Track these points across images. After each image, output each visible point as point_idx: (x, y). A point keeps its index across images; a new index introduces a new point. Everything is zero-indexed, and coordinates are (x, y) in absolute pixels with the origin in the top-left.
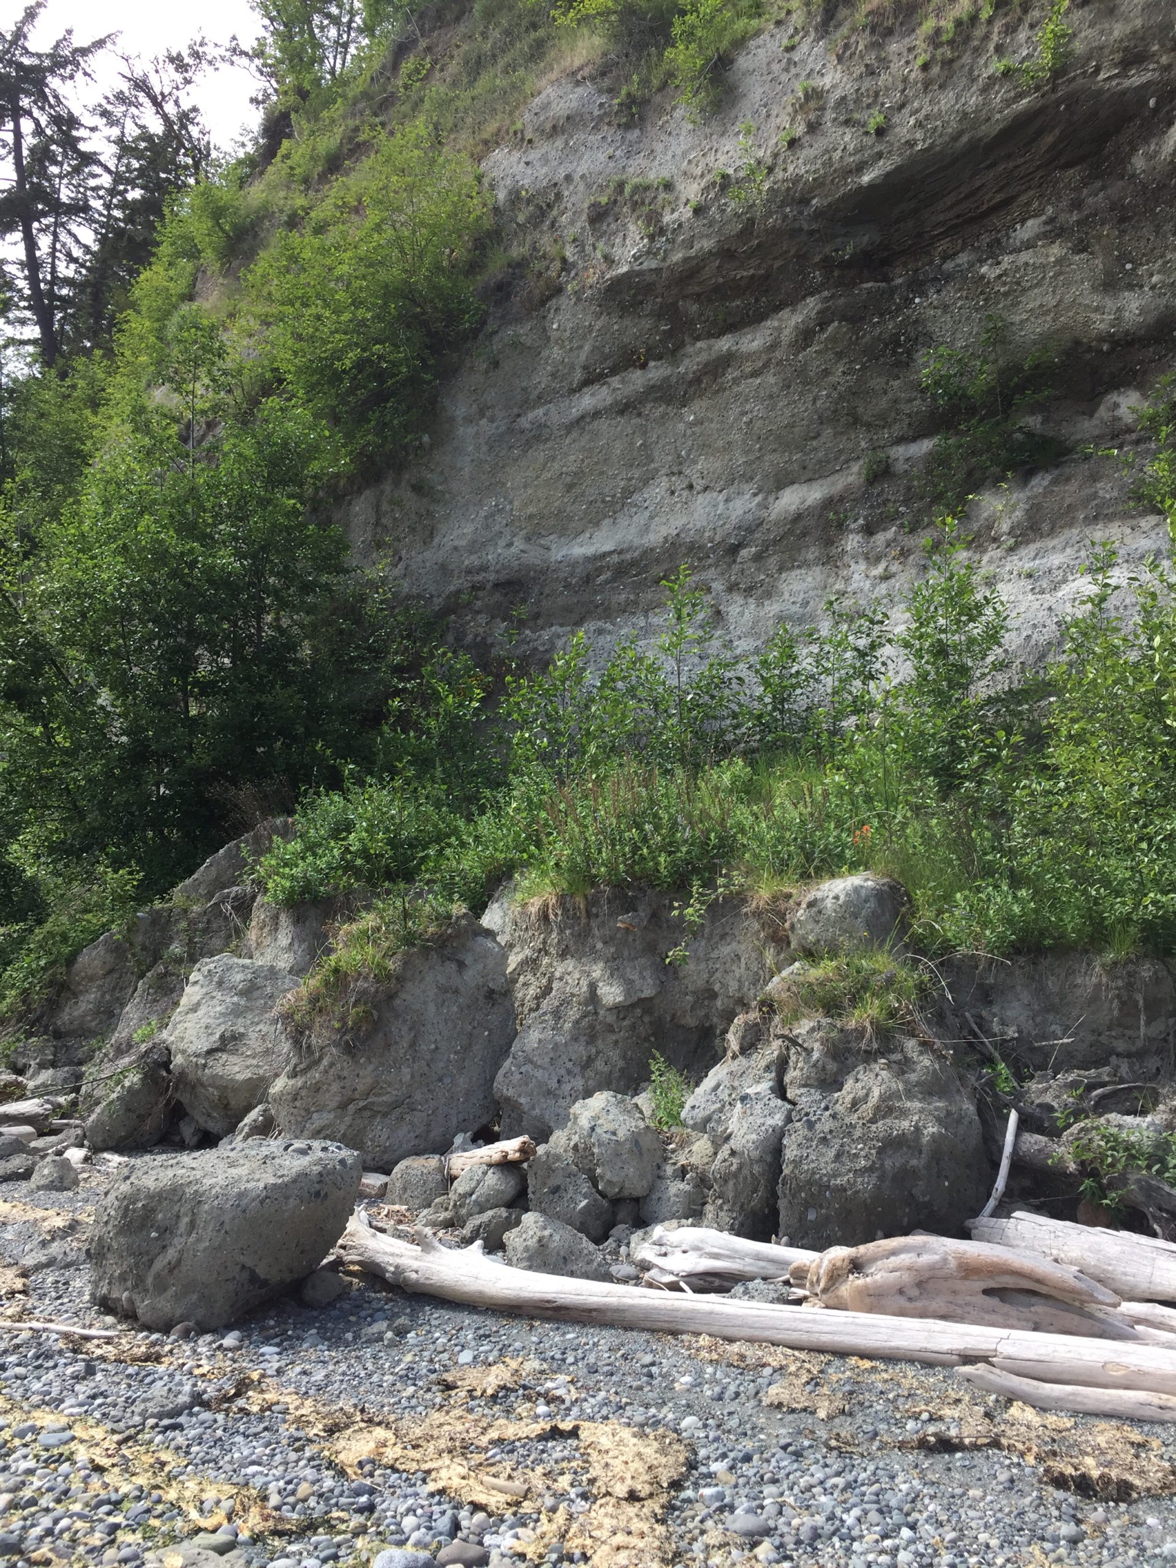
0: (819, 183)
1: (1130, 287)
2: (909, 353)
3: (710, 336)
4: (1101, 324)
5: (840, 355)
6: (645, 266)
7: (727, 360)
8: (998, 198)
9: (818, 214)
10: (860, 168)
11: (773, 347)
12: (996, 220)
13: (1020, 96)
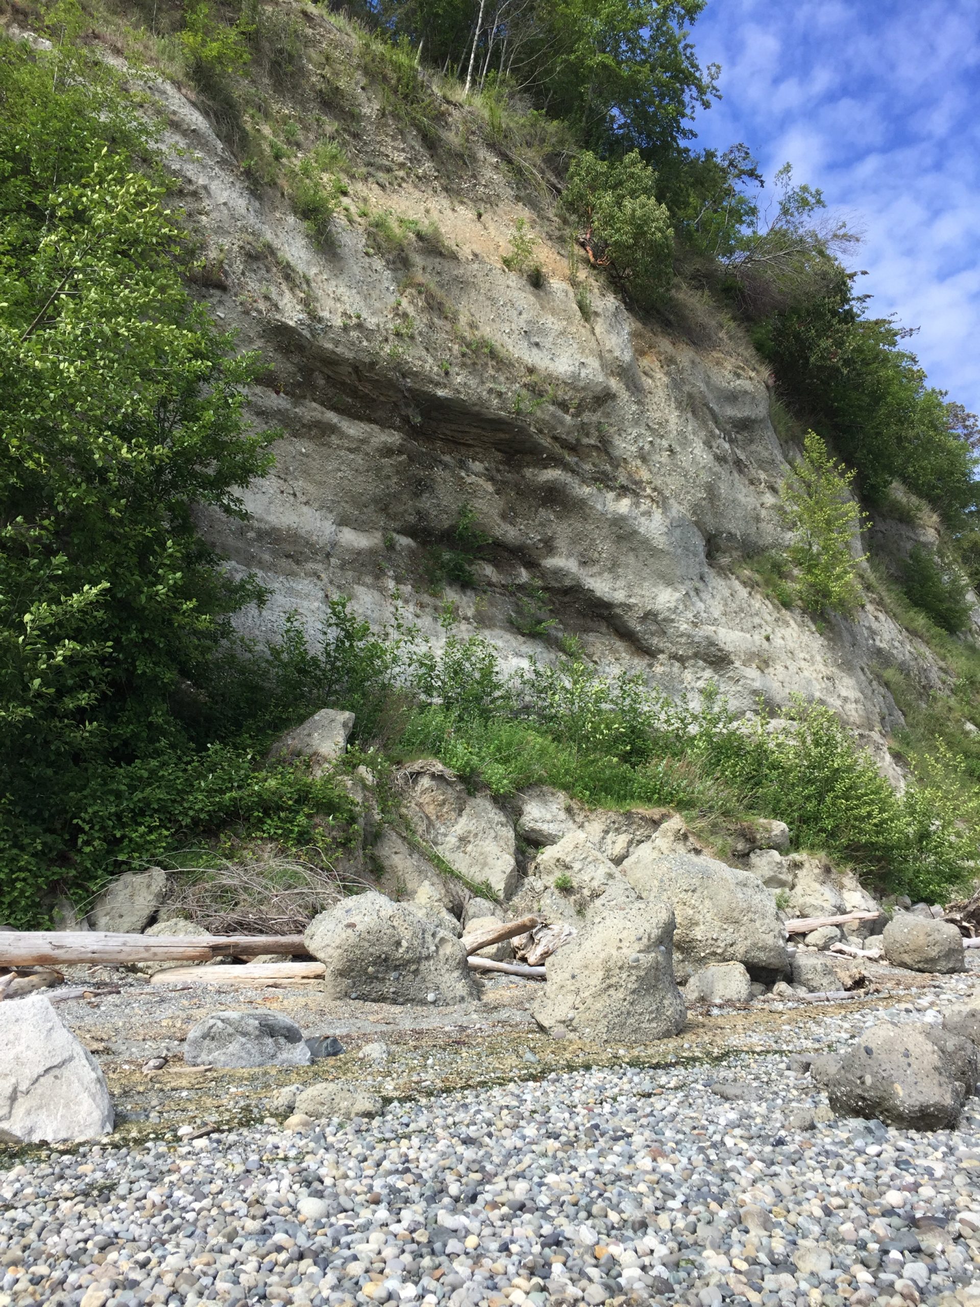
0: (416, 374)
1: (511, 523)
2: (422, 492)
3: (322, 404)
4: (498, 532)
5: (398, 472)
6: (304, 332)
7: (333, 429)
8: (471, 442)
9: (410, 390)
10: (437, 384)
11: (363, 441)
12: (463, 450)
13: (501, 409)
